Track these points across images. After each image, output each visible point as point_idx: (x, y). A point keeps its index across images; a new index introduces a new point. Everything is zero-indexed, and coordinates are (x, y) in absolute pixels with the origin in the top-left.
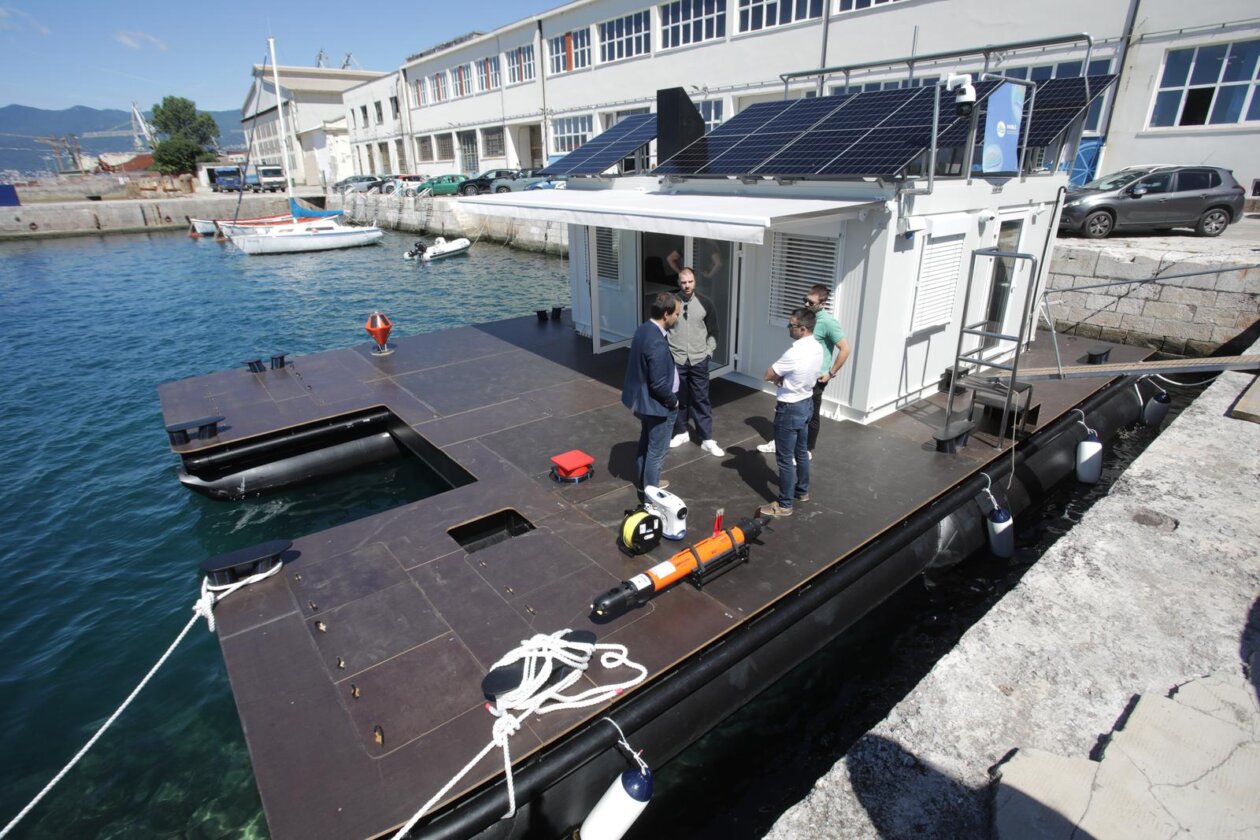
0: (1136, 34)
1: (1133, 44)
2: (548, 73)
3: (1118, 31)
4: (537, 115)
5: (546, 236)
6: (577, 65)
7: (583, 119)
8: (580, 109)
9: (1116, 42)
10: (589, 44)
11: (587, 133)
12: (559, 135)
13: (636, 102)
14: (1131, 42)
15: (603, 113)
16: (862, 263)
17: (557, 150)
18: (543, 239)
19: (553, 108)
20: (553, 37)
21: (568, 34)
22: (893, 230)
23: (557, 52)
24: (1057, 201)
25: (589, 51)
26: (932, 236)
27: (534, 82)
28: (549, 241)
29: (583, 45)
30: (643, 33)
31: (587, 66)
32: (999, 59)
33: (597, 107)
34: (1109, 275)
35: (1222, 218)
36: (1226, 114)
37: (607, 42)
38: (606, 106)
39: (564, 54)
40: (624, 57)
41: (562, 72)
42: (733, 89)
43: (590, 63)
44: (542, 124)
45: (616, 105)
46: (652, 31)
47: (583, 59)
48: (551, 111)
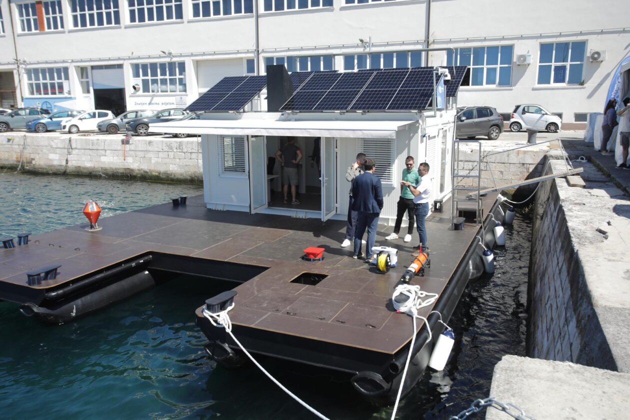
0: (431, 40)
1: (431, 44)
2: (19, 30)
3: (422, 37)
4: (9, 64)
5: (67, 160)
6: (49, 28)
7: (59, 70)
8: (55, 62)
9: (423, 42)
10: (61, 12)
11: (63, 81)
12: (34, 82)
13: (110, 60)
14: (430, 43)
15: (78, 67)
16: (407, 149)
17: (32, 93)
18: (64, 163)
19: (26, 59)
20: (23, 3)
21: (39, 3)
22: (420, 134)
23: (28, 15)
24: (454, 122)
25: (61, 18)
26: (431, 136)
27: (4, 36)
28: (70, 164)
29: (54, 12)
30: (112, 10)
31: (60, 29)
32: (365, 47)
33: (73, 61)
34: (463, 159)
35: (497, 131)
36: (478, 82)
37: (78, 13)
38: (82, 61)
39: (36, 17)
40: (96, 26)
41: (33, 31)
42: (192, 55)
43: (62, 26)
44: (15, 72)
45: (91, 61)
46: (120, 9)
47: (56, 24)
48: (25, 61)
